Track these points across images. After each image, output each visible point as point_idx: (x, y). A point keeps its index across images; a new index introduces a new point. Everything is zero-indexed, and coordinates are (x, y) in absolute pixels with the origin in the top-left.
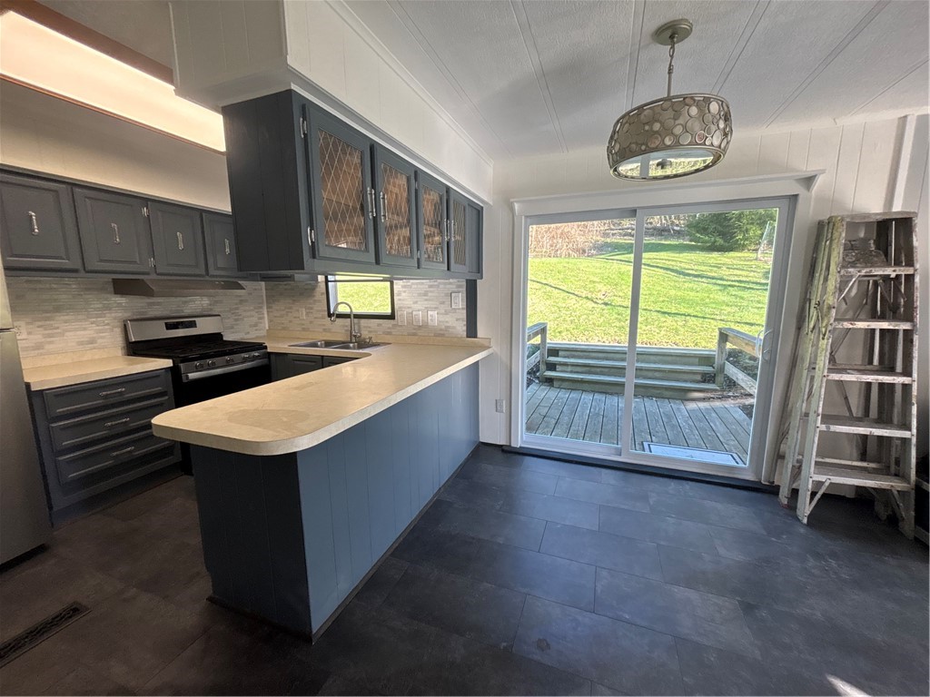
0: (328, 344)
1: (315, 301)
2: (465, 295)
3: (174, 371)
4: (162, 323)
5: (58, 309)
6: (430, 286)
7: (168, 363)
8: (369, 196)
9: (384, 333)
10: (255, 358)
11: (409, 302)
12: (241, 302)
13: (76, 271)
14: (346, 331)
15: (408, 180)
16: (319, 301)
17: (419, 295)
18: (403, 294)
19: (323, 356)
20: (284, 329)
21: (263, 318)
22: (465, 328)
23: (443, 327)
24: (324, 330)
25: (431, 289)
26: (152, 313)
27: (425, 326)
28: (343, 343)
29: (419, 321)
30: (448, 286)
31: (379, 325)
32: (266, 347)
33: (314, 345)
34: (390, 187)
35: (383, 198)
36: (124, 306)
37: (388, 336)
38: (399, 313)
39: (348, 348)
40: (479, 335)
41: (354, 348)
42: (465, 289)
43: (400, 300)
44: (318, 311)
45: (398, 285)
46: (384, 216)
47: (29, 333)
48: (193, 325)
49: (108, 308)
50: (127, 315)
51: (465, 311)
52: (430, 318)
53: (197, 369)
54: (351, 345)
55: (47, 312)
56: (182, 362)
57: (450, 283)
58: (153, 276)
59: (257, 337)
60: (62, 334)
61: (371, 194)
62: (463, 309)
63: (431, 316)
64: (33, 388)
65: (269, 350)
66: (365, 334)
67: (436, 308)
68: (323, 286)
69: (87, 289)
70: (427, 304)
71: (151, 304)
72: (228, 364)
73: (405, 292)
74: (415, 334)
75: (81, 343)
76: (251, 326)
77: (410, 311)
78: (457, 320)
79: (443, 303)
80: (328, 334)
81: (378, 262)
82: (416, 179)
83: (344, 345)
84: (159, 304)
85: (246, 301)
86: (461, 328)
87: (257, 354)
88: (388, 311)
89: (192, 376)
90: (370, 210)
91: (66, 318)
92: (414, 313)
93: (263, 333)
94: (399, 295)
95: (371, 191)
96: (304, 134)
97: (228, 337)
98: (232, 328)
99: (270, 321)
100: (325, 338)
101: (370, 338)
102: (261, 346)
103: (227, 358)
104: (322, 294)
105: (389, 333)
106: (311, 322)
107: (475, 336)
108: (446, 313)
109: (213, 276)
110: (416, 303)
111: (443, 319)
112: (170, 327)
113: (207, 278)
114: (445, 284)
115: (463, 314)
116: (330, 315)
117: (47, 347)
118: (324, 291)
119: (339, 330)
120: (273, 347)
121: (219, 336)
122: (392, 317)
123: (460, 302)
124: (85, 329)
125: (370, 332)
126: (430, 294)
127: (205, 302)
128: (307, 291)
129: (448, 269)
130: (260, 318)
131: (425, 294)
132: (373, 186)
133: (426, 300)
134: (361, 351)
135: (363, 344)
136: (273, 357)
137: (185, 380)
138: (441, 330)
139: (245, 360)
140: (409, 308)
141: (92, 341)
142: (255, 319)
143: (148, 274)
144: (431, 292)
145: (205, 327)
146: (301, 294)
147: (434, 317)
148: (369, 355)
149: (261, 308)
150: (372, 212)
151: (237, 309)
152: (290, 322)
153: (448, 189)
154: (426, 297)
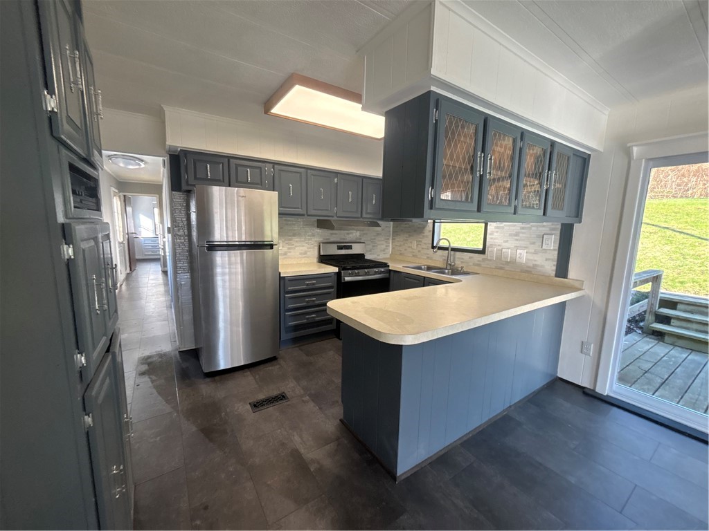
0: (429, 268)
1: (424, 236)
2: (558, 237)
3: (338, 274)
4: (335, 246)
5: (294, 235)
6: (523, 228)
7: (336, 269)
8: (478, 159)
9: (474, 265)
10: (381, 272)
11: (498, 242)
12: (378, 234)
13: (303, 215)
14: (444, 260)
15: (514, 141)
16: (427, 237)
17: (510, 235)
18: (496, 234)
19: (425, 277)
20: (401, 254)
21: (388, 246)
22: (554, 268)
23: (531, 265)
24: (428, 258)
25: (523, 231)
26: (332, 240)
27: (512, 262)
28: (440, 269)
29: (507, 258)
30: (541, 229)
31: (470, 258)
32: (388, 266)
33: (419, 268)
34: (498, 149)
35: (491, 159)
36: (320, 234)
37: (476, 267)
38: (490, 249)
39: (444, 273)
40: (570, 276)
41: (448, 274)
42: (558, 232)
43: (491, 238)
44: (425, 243)
45: (491, 226)
46: (490, 173)
47: (283, 247)
48: (350, 248)
49: (313, 235)
50: (321, 240)
51: (556, 253)
52: (518, 256)
53: (350, 275)
54: (446, 271)
55: (290, 236)
56: (343, 270)
57: (544, 226)
58: (335, 218)
59: (384, 259)
60: (294, 248)
61: (481, 157)
62: (554, 250)
63: (520, 254)
64: (282, 276)
65: (390, 268)
66: (458, 264)
67: (526, 248)
68: (431, 225)
69: (307, 225)
70: (518, 244)
71: (332, 234)
72: (366, 274)
73: (497, 232)
74: (501, 268)
75: (301, 254)
76: (381, 251)
77: (500, 248)
78: (546, 260)
79: (534, 243)
80: (430, 261)
81: (479, 210)
82: (522, 139)
83: (441, 270)
84: (336, 234)
85: (381, 234)
86: (550, 267)
87: (383, 270)
88: (480, 247)
89: (347, 279)
90: (478, 169)
91: (297, 240)
92: (503, 250)
93: (388, 256)
94: (491, 234)
95: (481, 155)
96: (436, 120)
97: (368, 257)
98: (370, 251)
99: (393, 248)
100: (427, 264)
101: (462, 268)
102: (386, 265)
103: (366, 270)
104: (430, 231)
105: (479, 265)
106: (419, 251)
107: (565, 276)
108: (536, 252)
109: (365, 218)
110: (507, 241)
111: (532, 258)
112: (340, 248)
113: (361, 219)
114: (537, 227)
115: (554, 255)
116: (433, 247)
117: (289, 254)
118: (431, 229)
119: (438, 259)
120: (393, 266)
121: (362, 255)
122: (483, 252)
123: (552, 243)
124: (303, 246)
125: (462, 262)
126: (521, 235)
127: (358, 234)
128: (420, 230)
129: (544, 214)
130: (387, 246)
131: (517, 234)
132: (483, 151)
133: (517, 240)
134: (453, 277)
135: (455, 271)
136: (392, 273)
137: (343, 281)
138: (529, 267)
139: (376, 273)
140: (499, 245)
141: (305, 253)
142: (384, 247)
143: (333, 217)
144: (523, 233)
145: (356, 249)
146: (415, 231)
147: (523, 256)
148: (460, 281)
149: (388, 239)
150: (480, 171)
151: (375, 239)
152: (406, 250)
153: (553, 143)
154: (516, 238)
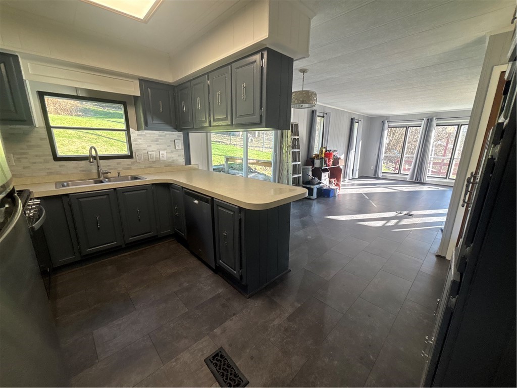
2: (183, 141)
6: (160, 136)
9: (124, 169)
11: (144, 146)
16: (39, 146)
17: (152, 141)
18: (139, 140)
22: (184, 160)
23: (171, 161)
27: (158, 161)
29: (153, 158)
30: (172, 136)
31: (118, 163)
37: (129, 171)
38: (137, 154)
40: (192, 163)
42: (182, 138)
43: (136, 144)
44: (36, 156)
45: (134, 134)
52: (161, 156)
57: (173, 134)
62: (182, 149)
63: (162, 154)
67: (165, 149)
68: (42, 132)
73: (140, 139)
74: (151, 167)
77: (146, 151)
78: (179, 156)
79: (169, 146)
86: (182, 160)
88: (125, 151)
92: (149, 153)
94: (135, 141)
101: (119, 173)
104: (42, 139)
105: (129, 169)
106: (25, 167)
107: (190, 164)
108: (172, 152)
110: (150, 146)
111: (170, 156)
114: (169, 134)
115: (182, 152)
118: (46, 136)
119: (73, 171)
122: (130, 156)
123: (180, 145)
126: (160, 140)
131: (157, 140)
138: (169, 162)
140: (144, 150)
147: (165, 155)
154: (157, 143)
